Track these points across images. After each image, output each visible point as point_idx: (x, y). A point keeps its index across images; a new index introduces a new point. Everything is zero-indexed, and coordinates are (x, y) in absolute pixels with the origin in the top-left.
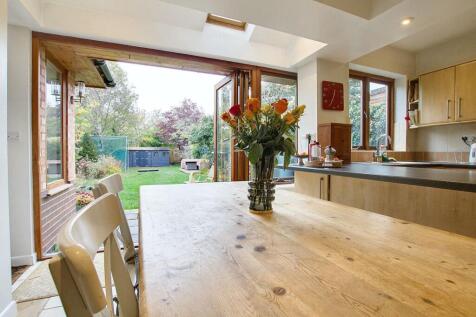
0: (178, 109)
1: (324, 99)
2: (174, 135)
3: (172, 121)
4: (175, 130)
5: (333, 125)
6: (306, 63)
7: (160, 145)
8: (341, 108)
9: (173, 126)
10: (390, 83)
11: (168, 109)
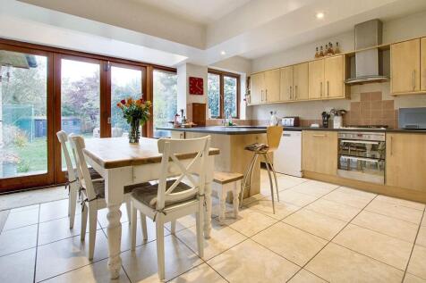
0: (89, 79)
1: (190, 87)
2: (86, 105)
3: (83, 91)
4: (87, 100)
5: (194, 104)
6: (181, 65)
7: (70, 115)
8: (202, 93)
9: (85, 96)
10: (238, 77)
11: (79, 79)
